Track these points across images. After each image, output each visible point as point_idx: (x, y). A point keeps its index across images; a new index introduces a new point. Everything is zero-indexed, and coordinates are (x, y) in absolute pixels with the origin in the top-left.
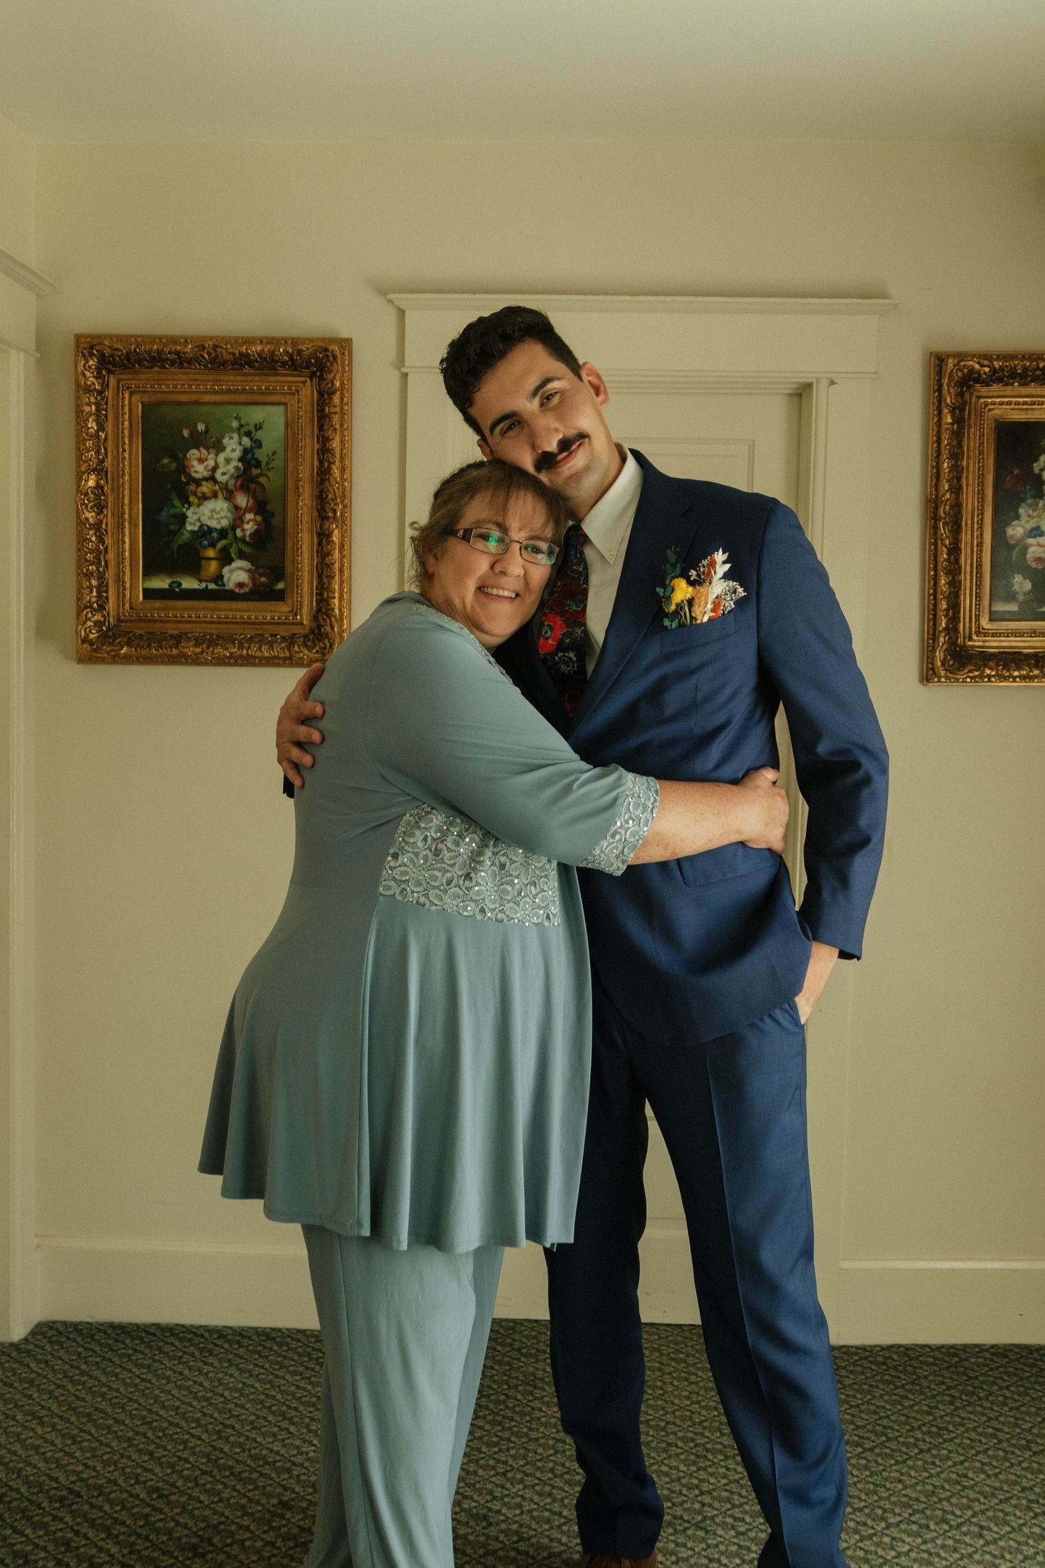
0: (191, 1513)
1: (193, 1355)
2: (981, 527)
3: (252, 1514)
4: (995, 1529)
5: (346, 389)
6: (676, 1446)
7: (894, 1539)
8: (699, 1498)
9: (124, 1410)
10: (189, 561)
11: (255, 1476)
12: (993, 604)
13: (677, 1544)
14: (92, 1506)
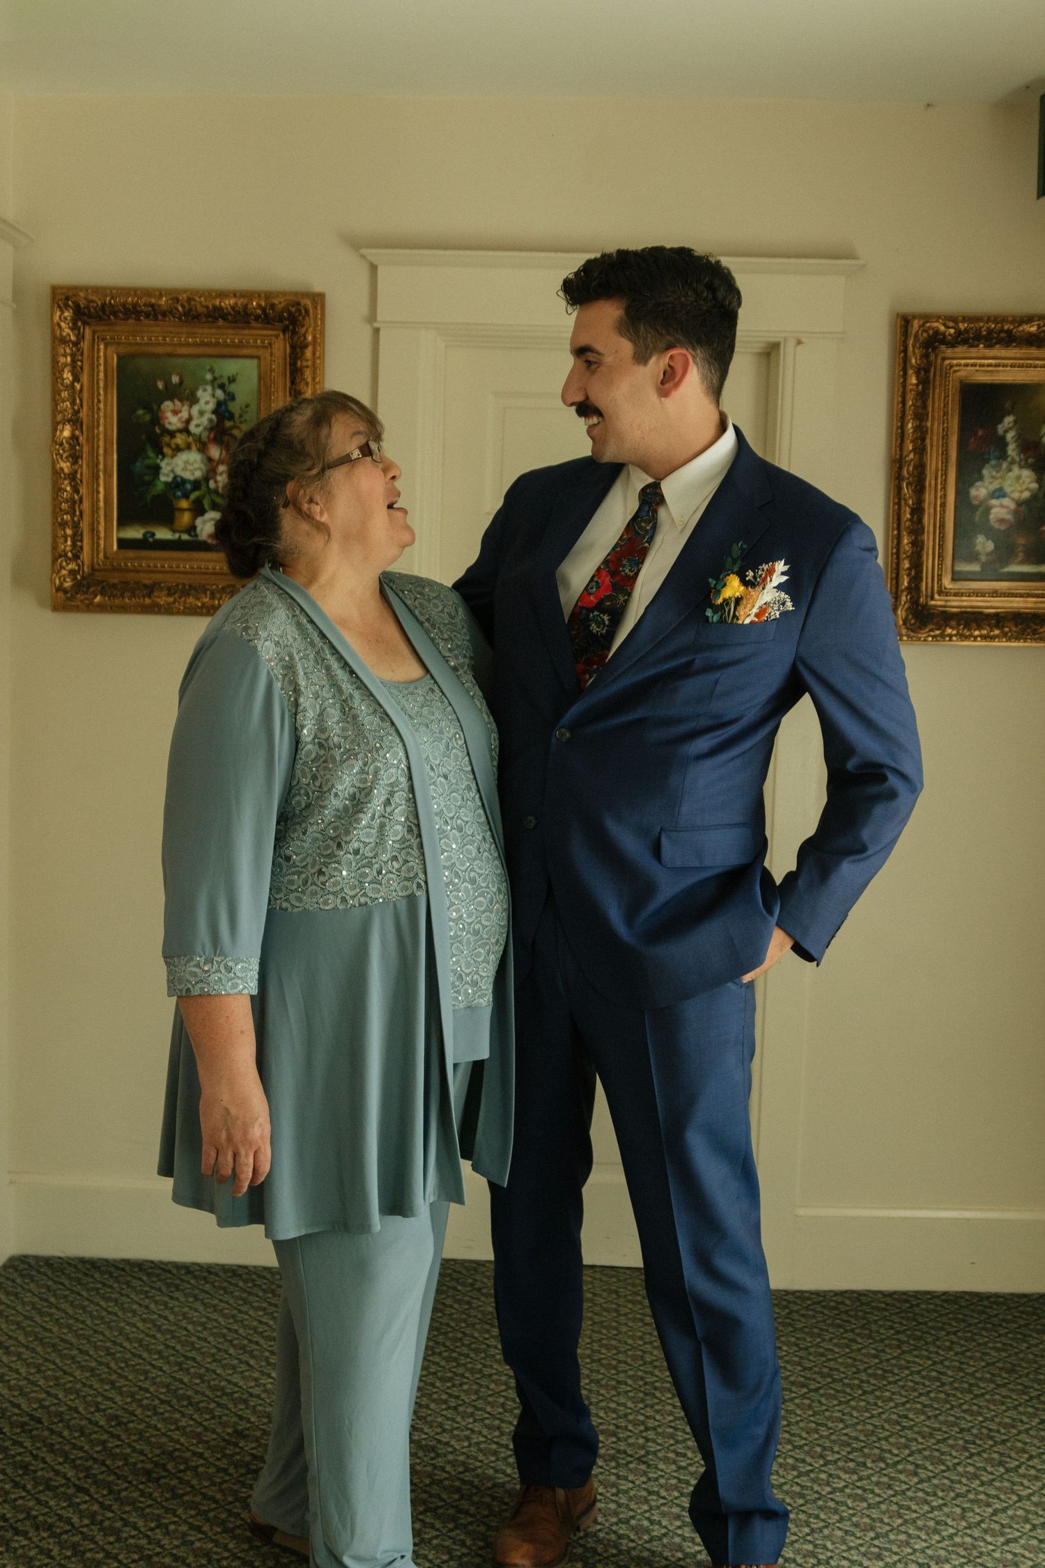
0: (147, 1441)
1: (159, 1290)
2: (944, 488)
3: (207, 1442)
4: (931, 1468)
5: (319, 343)
6: (626, 1384)
7: (830, 1475)
8: (644, 1434)
9: (89, 1342)
10: (162, 511)
11: (212, 1405)
12: (956, 564)
13: (618, 1477)
14: (52, 1432)
